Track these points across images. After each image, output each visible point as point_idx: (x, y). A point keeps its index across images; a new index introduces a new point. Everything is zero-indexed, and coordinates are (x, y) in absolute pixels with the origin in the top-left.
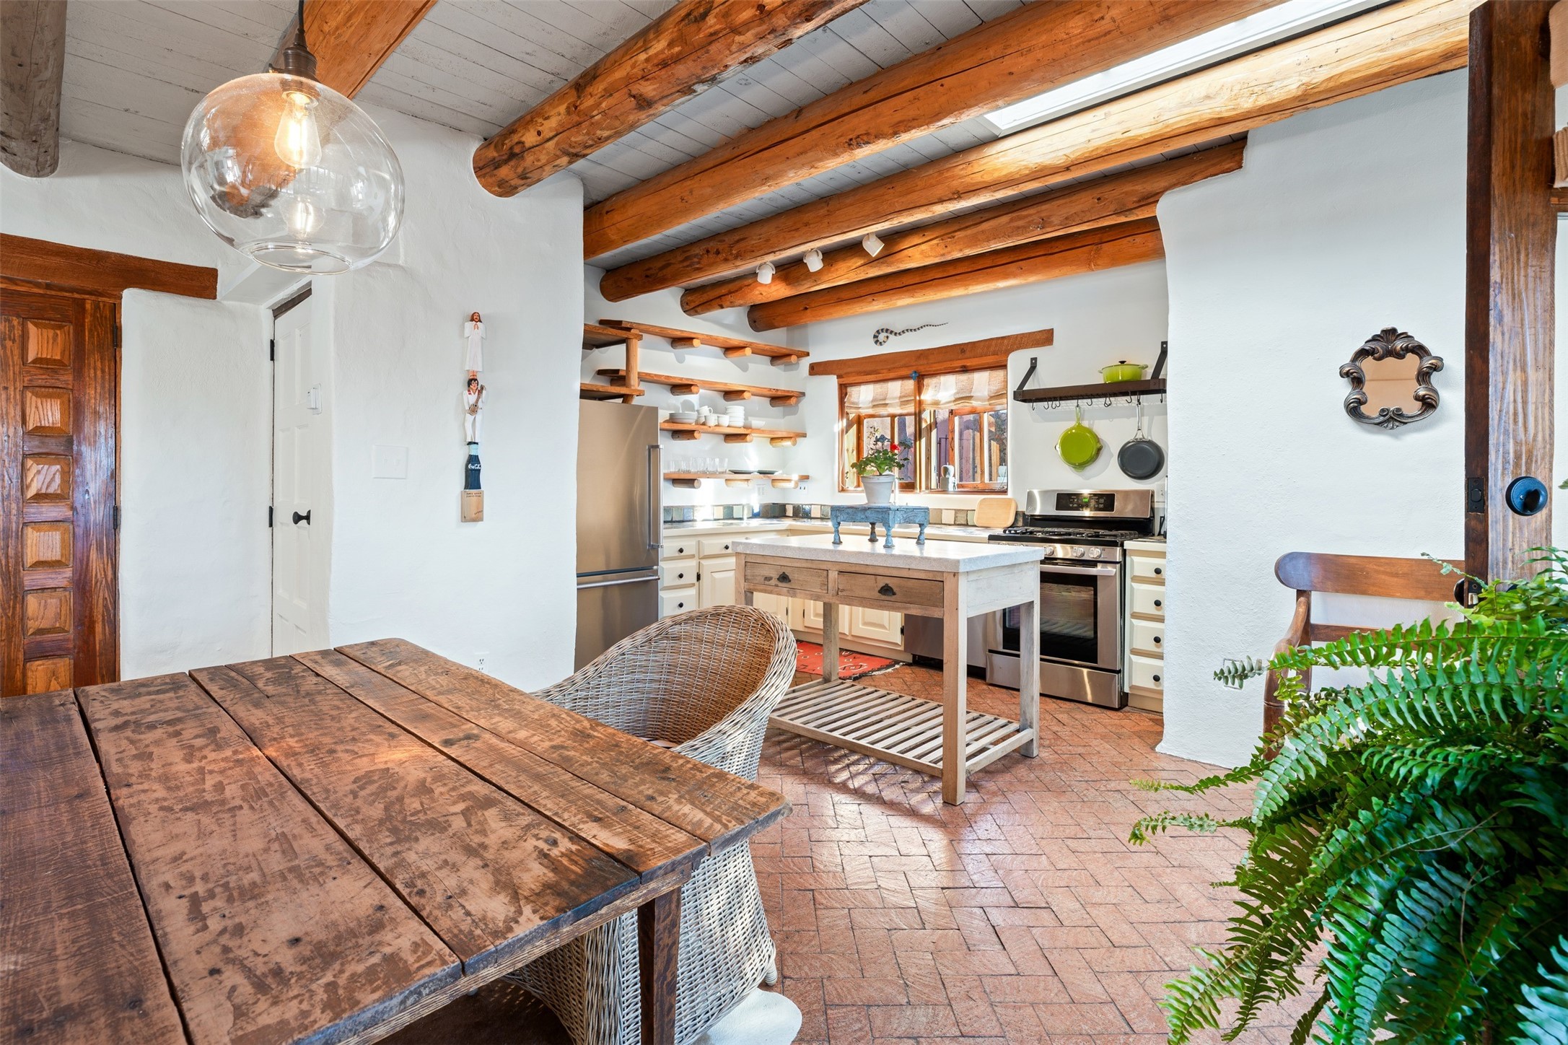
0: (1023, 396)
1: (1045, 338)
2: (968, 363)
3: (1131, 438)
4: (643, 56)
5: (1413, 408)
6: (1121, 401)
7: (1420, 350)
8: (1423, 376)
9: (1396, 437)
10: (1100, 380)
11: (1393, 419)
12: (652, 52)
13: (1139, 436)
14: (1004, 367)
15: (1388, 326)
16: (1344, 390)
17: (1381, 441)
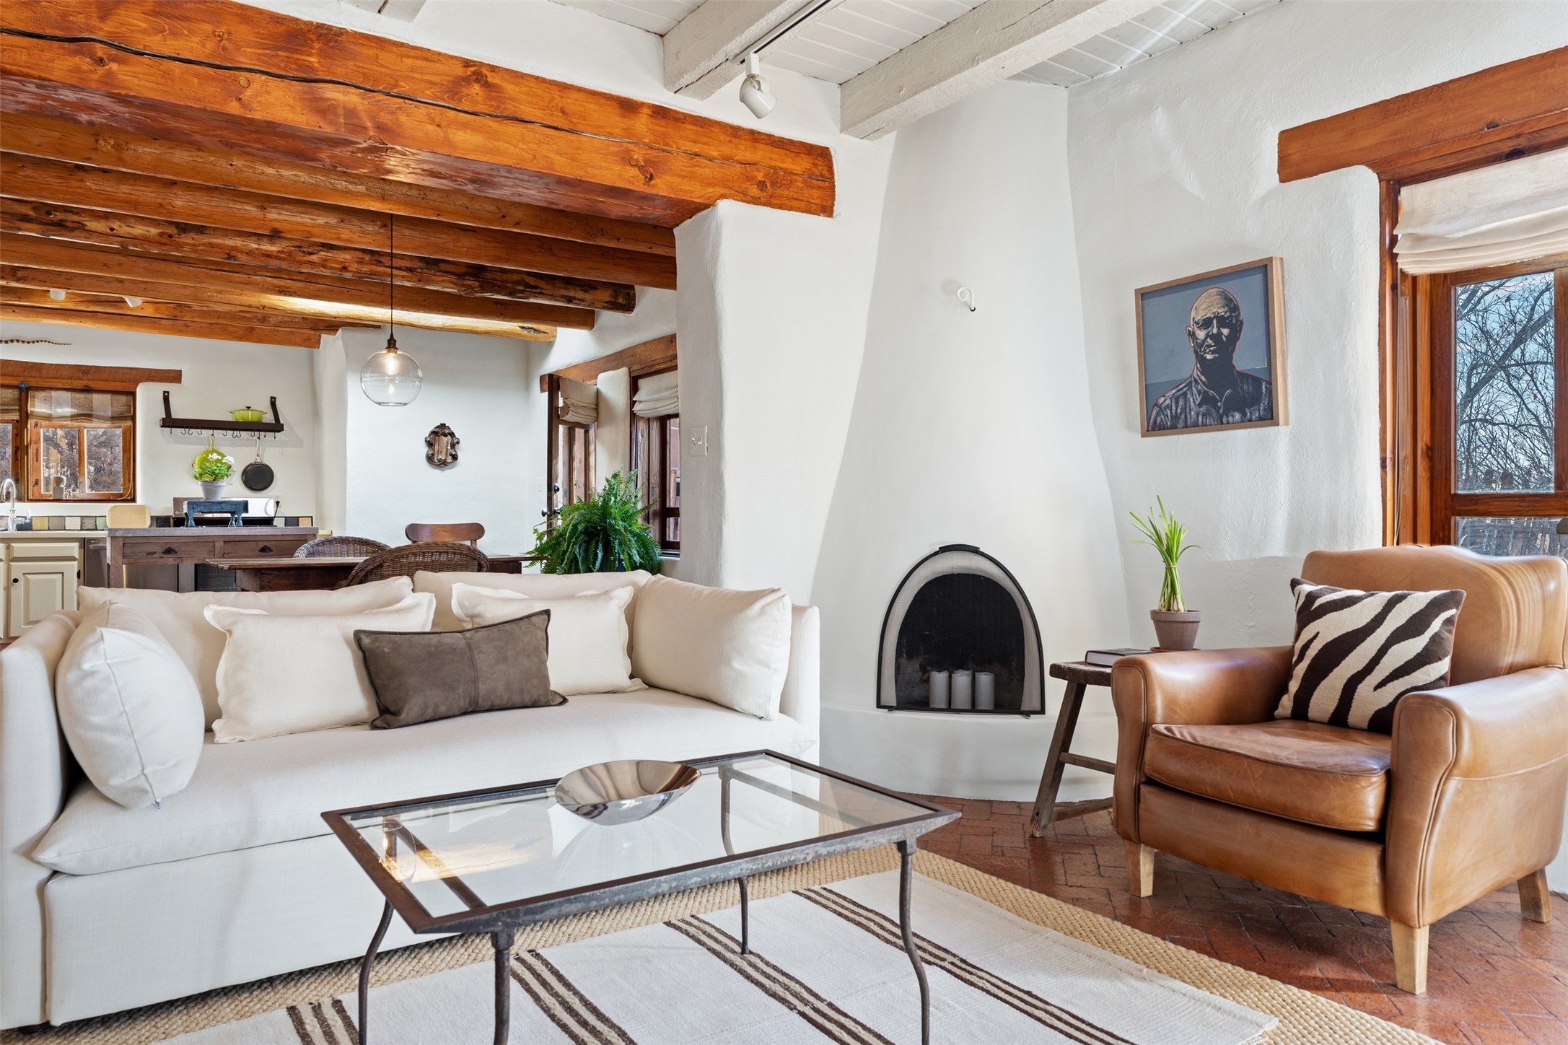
0: (169, 422)
1: (175, 377)
2: (93, 385)
3: (252, 461)
4: (255, 246)
5: (449, 459)
6: (244, 434)
7: (452, 435)
8: (453, 446)
9: (443, 471)
10: (229, 418)
11: (443, 464)
12: (262, 247)
13: (259, 461)
14: (133, 394)
15: (442, 422)
16: (425, 450)
17: (437, 472)
